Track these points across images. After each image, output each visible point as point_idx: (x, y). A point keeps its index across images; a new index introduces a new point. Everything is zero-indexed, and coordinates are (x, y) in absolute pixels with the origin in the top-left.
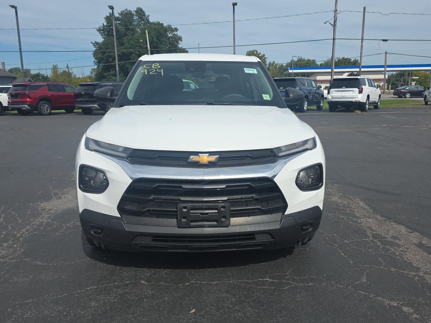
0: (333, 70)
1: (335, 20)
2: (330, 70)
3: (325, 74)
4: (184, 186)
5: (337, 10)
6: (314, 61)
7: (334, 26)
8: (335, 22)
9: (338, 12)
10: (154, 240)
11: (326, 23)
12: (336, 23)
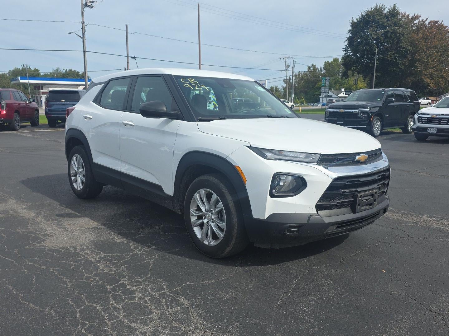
0: (87, 83)
1: (84, 31)
2: (84, 83)
3: (56, 86)
4: (361, 180)
5: (84, 22)
6: (37, 71)
7: (83, 38)
8: (83, 34)
9: (85, 24)
10: (338, 227)
11: (70, 33)
12: (85, 35)
